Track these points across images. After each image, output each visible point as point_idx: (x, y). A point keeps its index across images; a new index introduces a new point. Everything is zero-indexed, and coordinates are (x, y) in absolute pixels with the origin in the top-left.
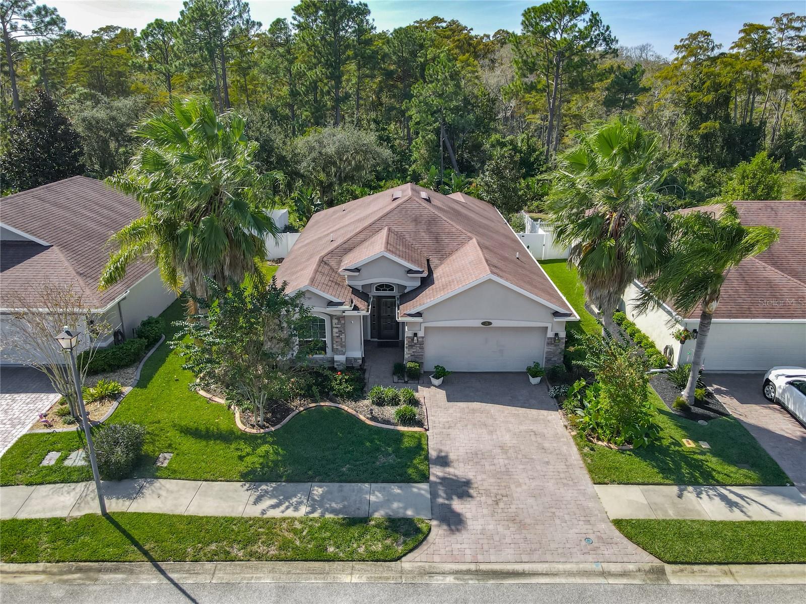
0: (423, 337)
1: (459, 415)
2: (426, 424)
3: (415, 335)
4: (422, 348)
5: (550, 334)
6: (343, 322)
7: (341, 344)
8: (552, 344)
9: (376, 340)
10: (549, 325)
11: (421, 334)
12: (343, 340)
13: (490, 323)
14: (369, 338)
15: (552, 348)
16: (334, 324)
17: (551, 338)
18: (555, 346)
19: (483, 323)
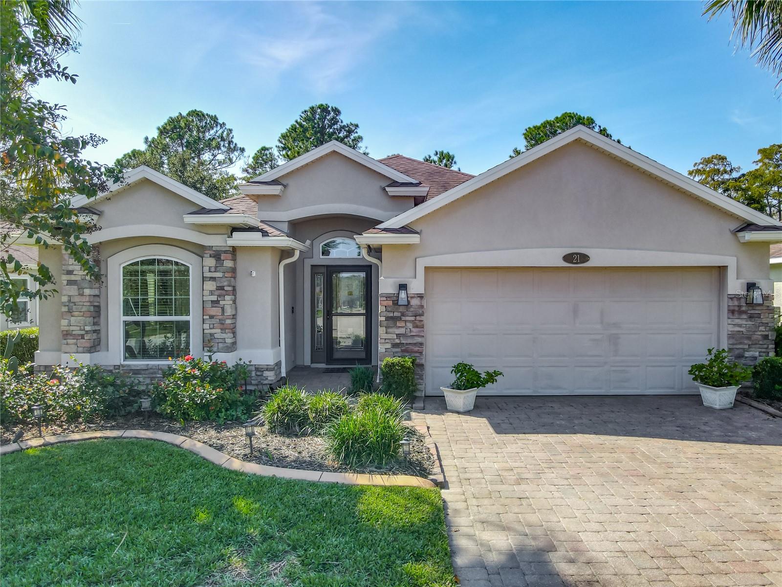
0: (421, 296)
1: (539, 455)
2: (437, 470)
3: (403, 287)
4: (419, 326)
5: (735, 286)
6: (228, 264)
7: (222, 323)
8: (741, 312)
9: (323, 366)
10: (731, 262)
11: (417, 286)
12: (229, 311)
13: (584, 258)
14: (307, 361)
15: (743, 324)
16: (206, 269)
17: (737, 297)
18: (751, 317)
19: (568, 258)
